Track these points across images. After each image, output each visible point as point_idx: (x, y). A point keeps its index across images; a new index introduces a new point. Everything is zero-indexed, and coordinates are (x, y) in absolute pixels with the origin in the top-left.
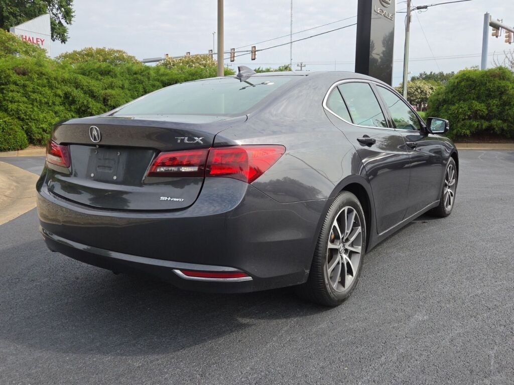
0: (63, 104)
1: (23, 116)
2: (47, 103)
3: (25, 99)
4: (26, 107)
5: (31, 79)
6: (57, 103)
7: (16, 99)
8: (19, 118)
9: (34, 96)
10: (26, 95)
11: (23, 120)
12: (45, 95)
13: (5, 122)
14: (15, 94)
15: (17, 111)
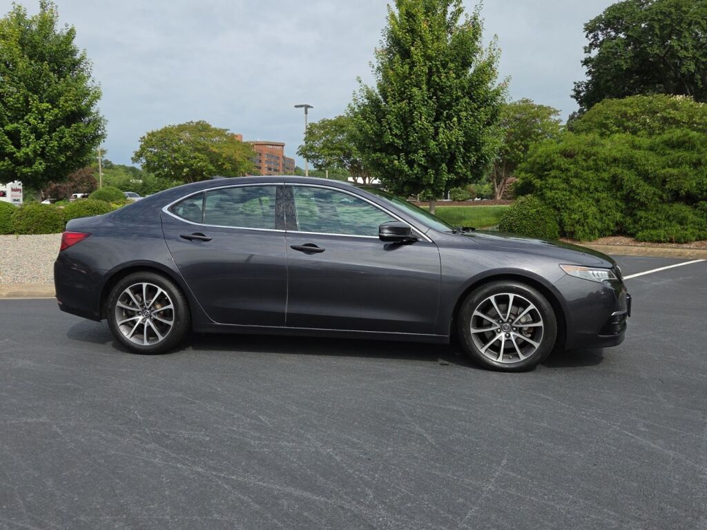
0: (609, 189)
1: (558, 205)
2: (587, 189)
3: (564, 186)
4: (564, 195)
5: (576, 163)
6: (600, 189)
7: (555, 186)
8: (555, 207)
9: (575, 182)
10: (567, 181)
11: (558, 209)
12: (587, 180)
13: (538, 211)
14: (555, 181)
15: (553, 199)
